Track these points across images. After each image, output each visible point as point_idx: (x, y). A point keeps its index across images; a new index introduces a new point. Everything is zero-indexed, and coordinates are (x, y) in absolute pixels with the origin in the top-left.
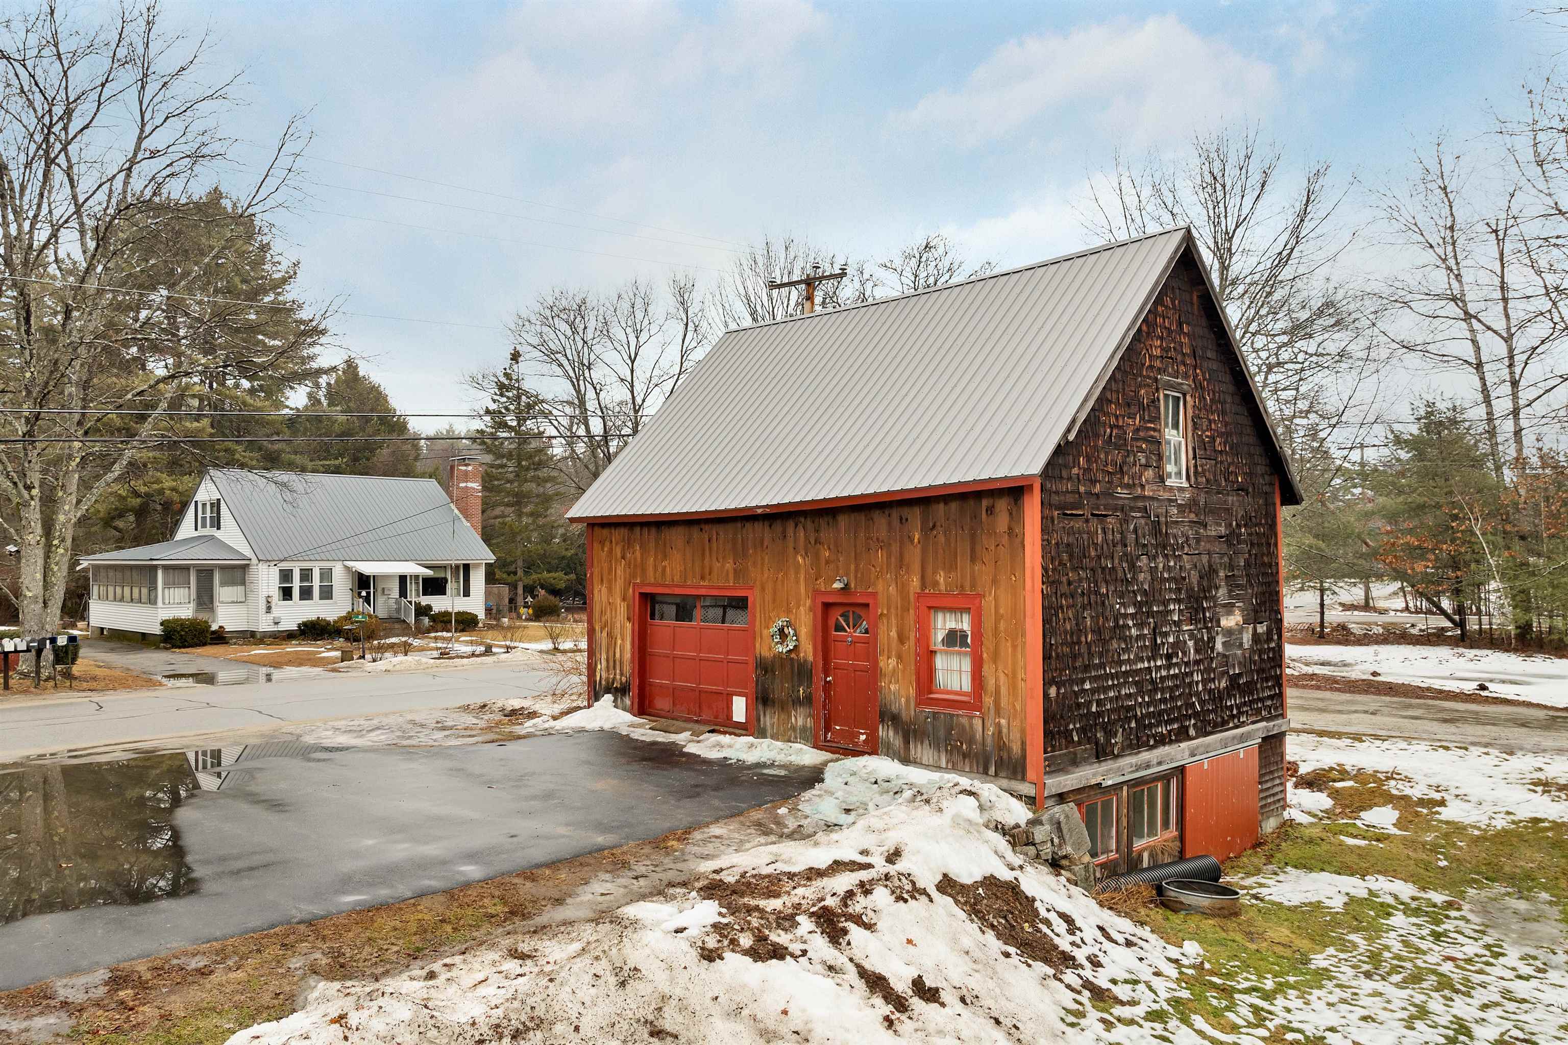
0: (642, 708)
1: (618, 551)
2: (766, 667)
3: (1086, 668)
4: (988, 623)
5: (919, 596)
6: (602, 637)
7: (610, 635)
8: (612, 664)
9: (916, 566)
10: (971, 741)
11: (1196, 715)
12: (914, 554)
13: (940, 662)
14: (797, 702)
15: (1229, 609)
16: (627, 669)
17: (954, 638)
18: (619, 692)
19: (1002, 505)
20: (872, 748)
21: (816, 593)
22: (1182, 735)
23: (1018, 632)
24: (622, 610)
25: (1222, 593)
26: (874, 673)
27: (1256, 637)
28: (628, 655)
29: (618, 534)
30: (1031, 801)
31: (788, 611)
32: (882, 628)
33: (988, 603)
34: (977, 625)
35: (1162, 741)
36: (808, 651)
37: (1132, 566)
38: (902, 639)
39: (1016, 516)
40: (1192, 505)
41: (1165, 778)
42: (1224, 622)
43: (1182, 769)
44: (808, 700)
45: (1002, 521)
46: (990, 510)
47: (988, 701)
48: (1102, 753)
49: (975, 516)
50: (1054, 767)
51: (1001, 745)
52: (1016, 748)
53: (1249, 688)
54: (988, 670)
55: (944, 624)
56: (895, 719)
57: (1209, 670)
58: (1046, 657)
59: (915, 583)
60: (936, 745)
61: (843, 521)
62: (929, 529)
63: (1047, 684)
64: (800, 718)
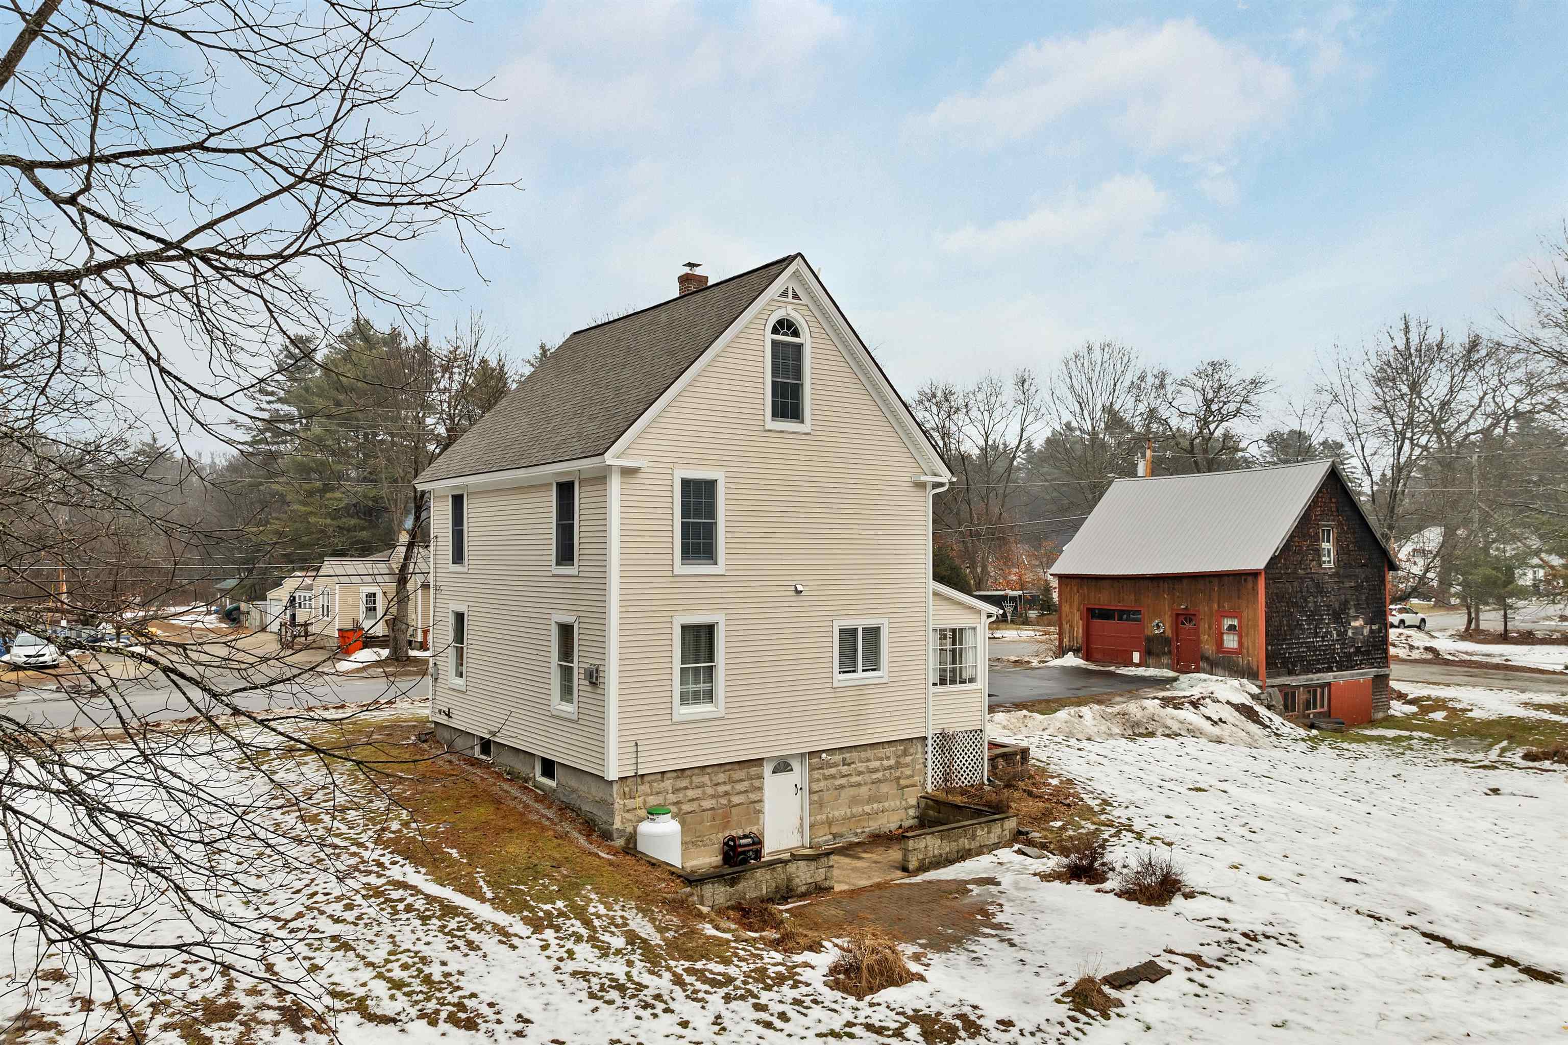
0: (1087, 658)
1: (1075, 589)
2: (1150, 640)
3: (1284, 640)
4: (1244, 622)
5: (1218, 611)
6: (1067, 627)
7: (1071, 626)
8: (1072, 638)
9: (1216, 599)
10: (1238, 666)
11: (1337, 662)
12: (1215, 595)
13: (1225, 637)
14: (1164, 654)
15: (1356, 618)
16: (1080, 641)
17: (1232, 628)
18: (1076, 651)
19: (1250, 578)
20: (1197, 670)
21: (1173, 610)
22: (1330, 669)
23: (1256, 626)
24: (1077, 616)
25: (1352, 612)
26: (1198, 642)
27: (1371, 631)
28: (1080, 635)
29: (1074, 582)
30: (1260, 687)
31: (1160, 617)
32: (1202, 624)
33: (1245, 614)
34: (1240, 623)
35: (1319, 671)
36: (1169, 633)
37: (1305, 600)
38: (1210, 628)
39: (1255, 583)
40: (1336, 574)
41: (1322, 686)
42: (1353, 624)
43: (1329, 684)
44: (1170, 652)
45: (1250, 585)
46: (1245, 580)
47: (1245, 651)
48: (1290, 673)
49: (1239, 582)
50: (1270, 676)
51: (1249, 667)
52: (1255, 668)
53: (1368, 652)
54: (1244, 640)
55: (1227, 622)
56: (1207, 659)
57: (1344, 644)
58: (1267, 635)
59: (1216, 606)
60: (1224, 668)
61: (1185, 581)
62: (1221, 586)
63: (1267, 644)
64: (1165, 660)
